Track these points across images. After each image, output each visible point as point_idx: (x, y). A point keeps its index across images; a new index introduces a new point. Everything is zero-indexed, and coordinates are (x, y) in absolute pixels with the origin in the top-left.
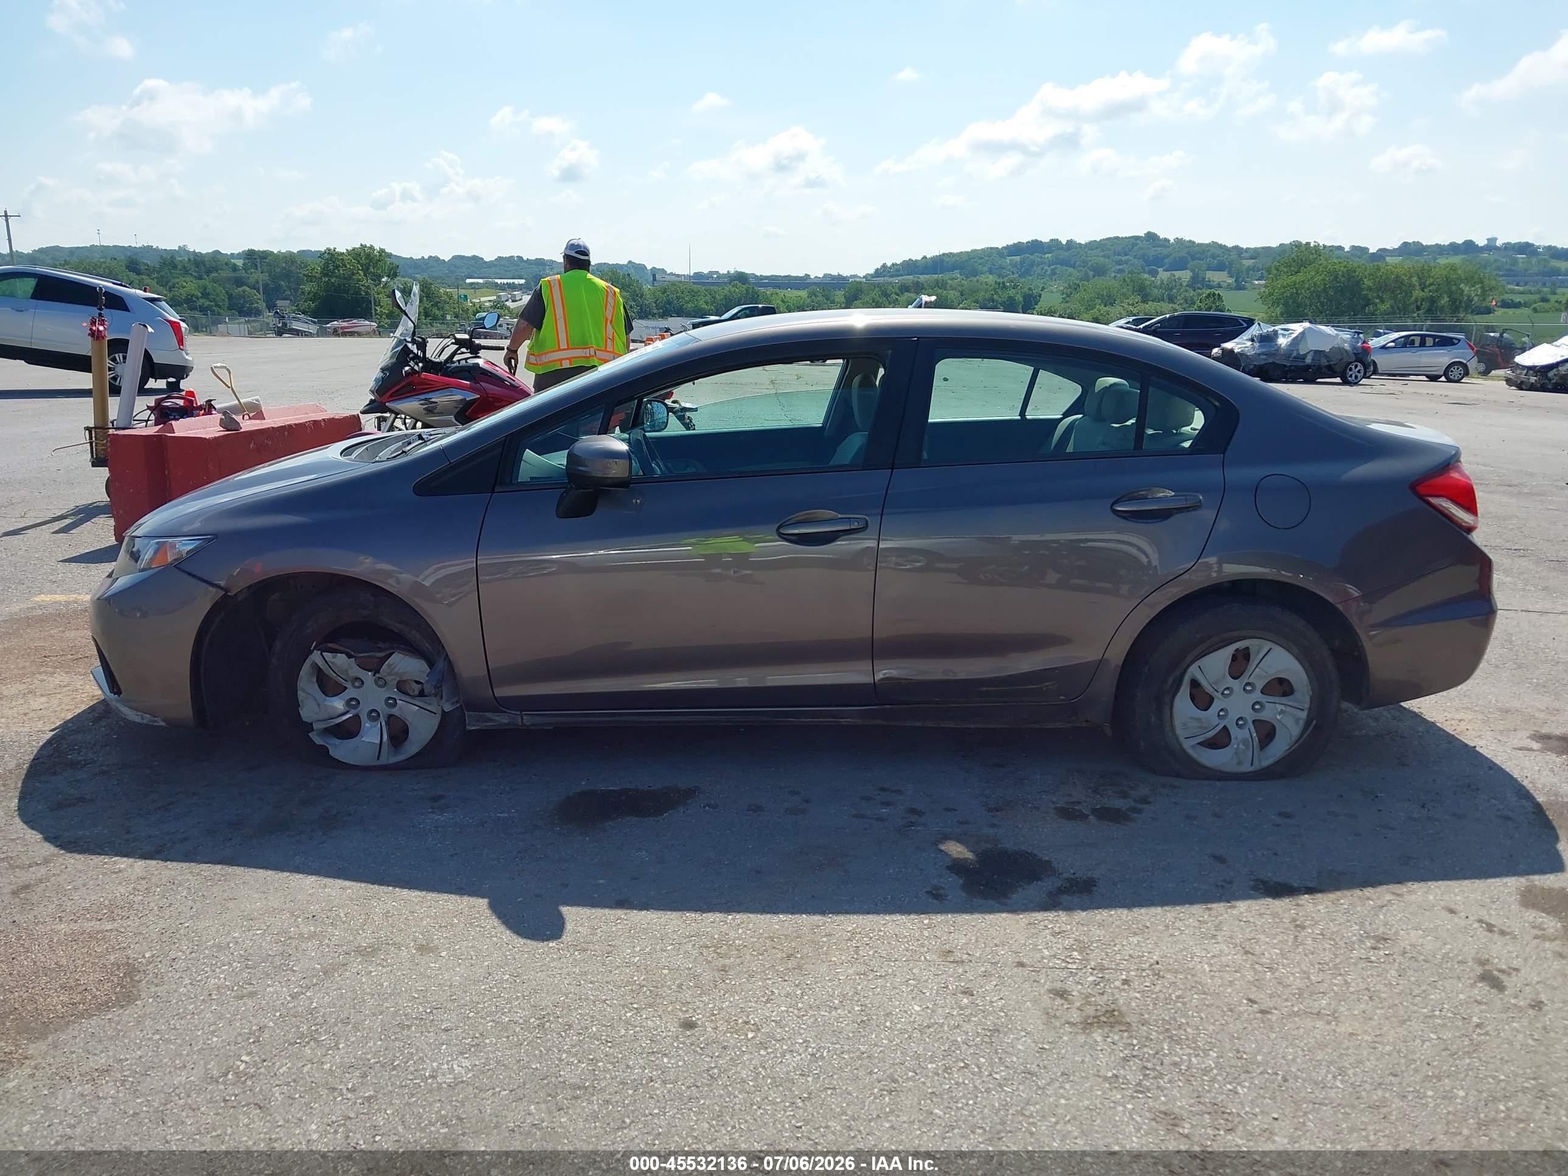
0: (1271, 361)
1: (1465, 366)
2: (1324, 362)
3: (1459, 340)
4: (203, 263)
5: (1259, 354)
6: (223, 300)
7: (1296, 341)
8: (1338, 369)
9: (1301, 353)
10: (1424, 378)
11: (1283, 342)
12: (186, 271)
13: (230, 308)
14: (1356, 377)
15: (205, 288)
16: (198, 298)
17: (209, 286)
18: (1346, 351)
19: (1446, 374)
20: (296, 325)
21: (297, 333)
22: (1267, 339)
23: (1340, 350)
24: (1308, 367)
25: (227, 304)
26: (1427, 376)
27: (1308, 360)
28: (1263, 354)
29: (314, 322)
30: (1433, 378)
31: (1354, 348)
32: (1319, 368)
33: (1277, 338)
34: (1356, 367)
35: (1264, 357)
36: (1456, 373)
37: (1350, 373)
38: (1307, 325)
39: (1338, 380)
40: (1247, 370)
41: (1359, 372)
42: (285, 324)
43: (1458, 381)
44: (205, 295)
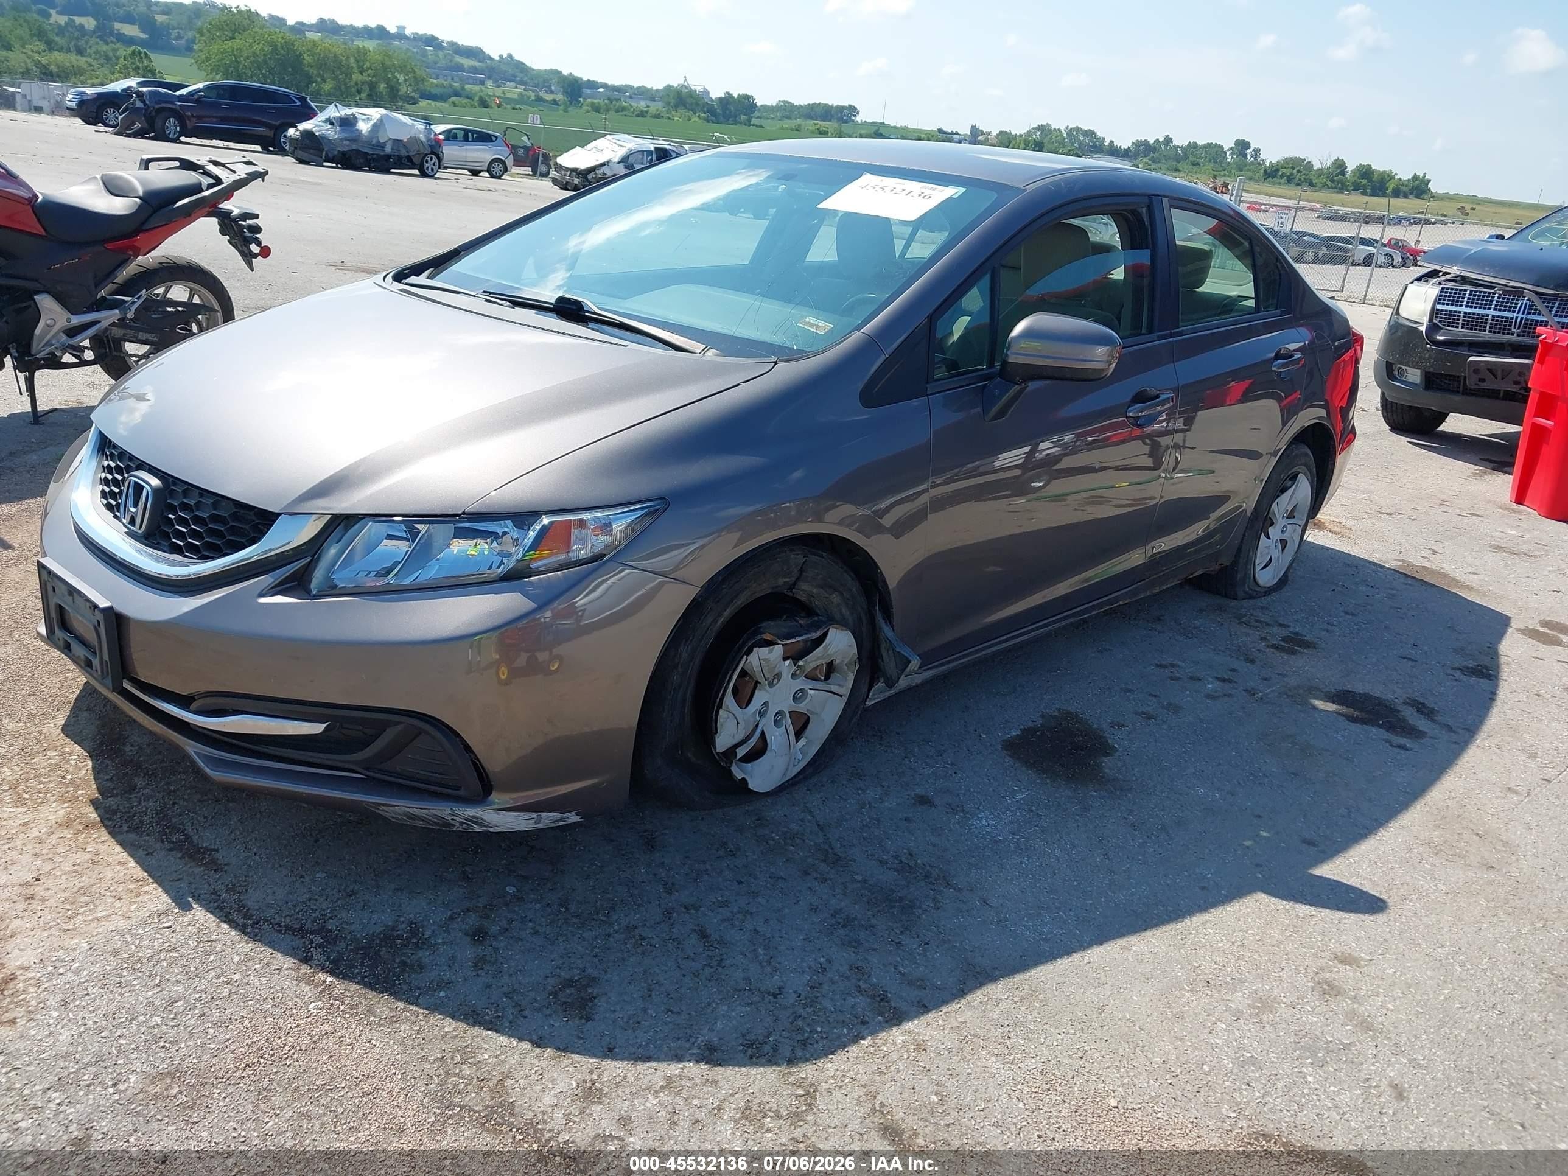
0: (354, 147)
1: (504, 163)
2: (404, 153)
3: (497, 137)
5: (341, 140)
7: (378, 126)
8: (416, 160)
9: (382, 141)
10: (467, 172)
11: (364, 127)
14: (432, 170)
18: (422, 142)
19: (488, 171)
22: (347, 123)
23: (415, 140)
24: (389, 156)
26: (470, 171)
27: (388, 149)
28: (346, 139)
30: (475, 173)
31: (429, 140)
32: (400, 158)
33: (357, 122)
34: (431, 159)
35: (347, 143)
36: (497, 168)
37: (427, 165)
38: (383, 111)
39: (416, 172)
40: (330, 155)
41: (434, 164)
43: (499, 178)
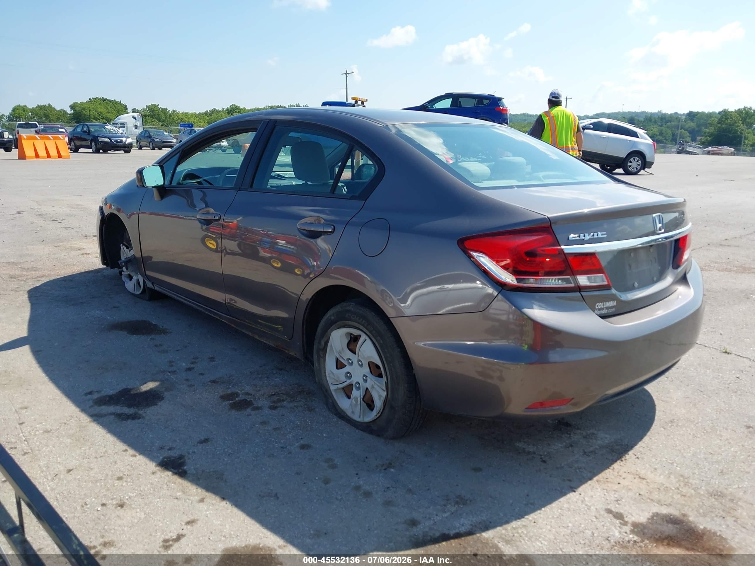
4: (665, 118)
6: (669, 136)
12: (655, 122)
13: (671, 141)
15: (662, 130)
16: (657, 135)
17: (664, 130)
20: (689, 149)
21: (689, 153)
25: (671, 138)
29: (700, 148)
42: (683, 148)
44: (661, 134)
